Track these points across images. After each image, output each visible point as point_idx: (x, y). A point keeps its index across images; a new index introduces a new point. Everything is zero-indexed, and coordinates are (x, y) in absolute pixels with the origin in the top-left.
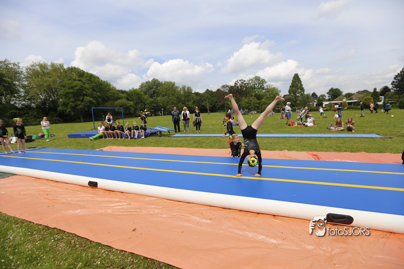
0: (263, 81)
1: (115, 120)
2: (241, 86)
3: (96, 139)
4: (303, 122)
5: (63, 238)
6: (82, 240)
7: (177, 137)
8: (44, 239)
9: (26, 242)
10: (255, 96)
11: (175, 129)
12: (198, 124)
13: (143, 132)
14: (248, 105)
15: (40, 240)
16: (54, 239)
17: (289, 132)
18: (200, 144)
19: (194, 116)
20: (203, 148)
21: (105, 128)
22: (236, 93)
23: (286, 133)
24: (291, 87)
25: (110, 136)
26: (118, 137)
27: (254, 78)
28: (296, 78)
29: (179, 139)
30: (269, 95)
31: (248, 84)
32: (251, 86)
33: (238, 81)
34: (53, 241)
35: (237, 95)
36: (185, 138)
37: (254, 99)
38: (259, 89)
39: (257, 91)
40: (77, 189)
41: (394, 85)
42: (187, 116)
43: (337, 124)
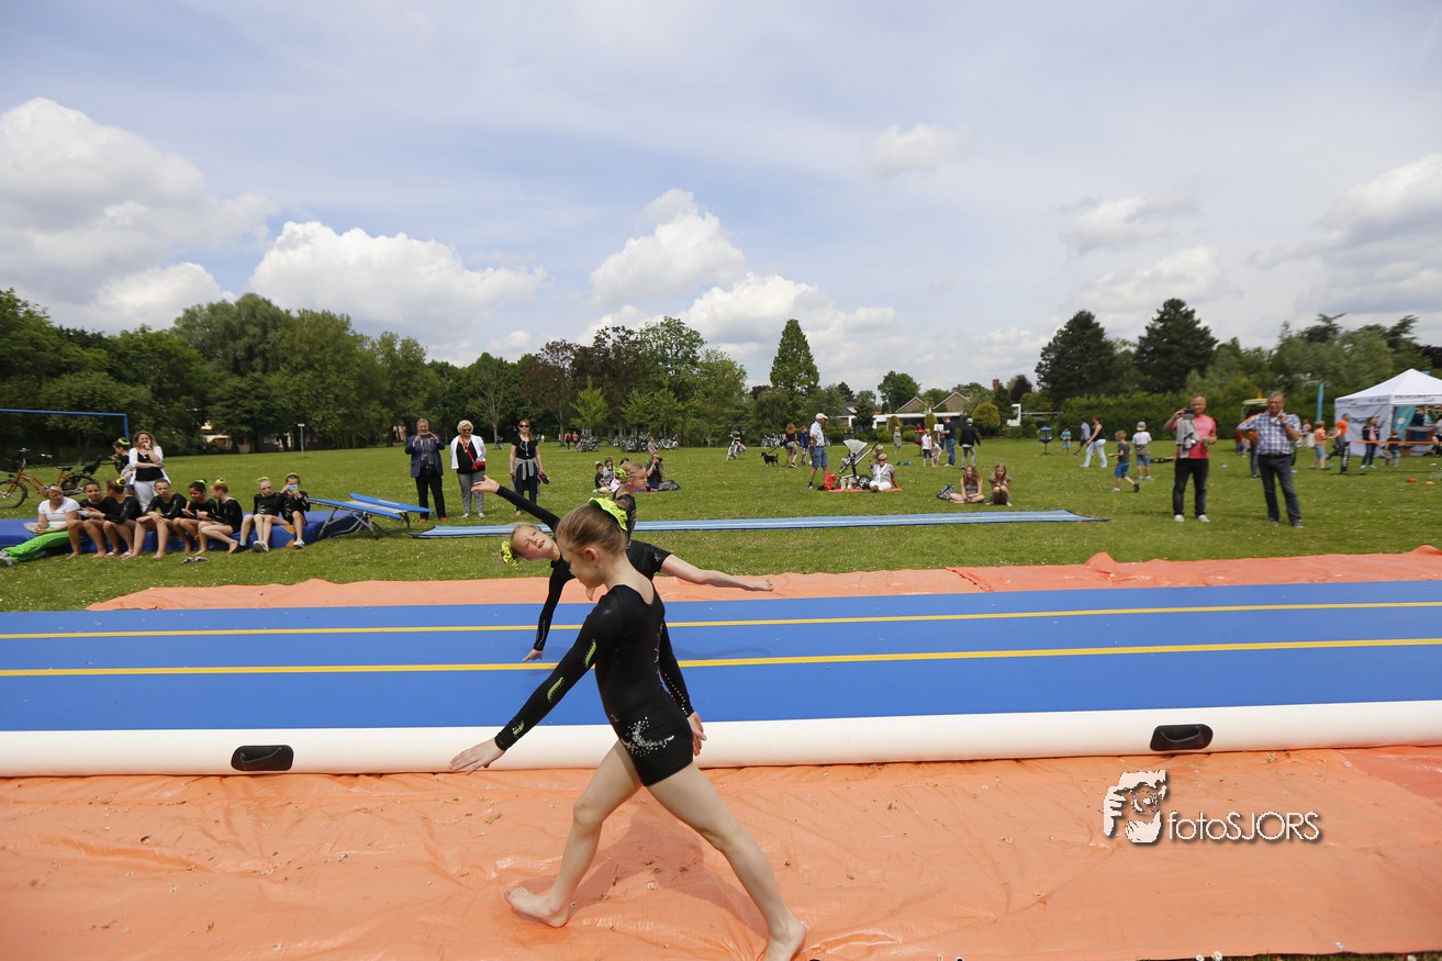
0: (694, 339)
2: (617, 348)
12: (526, 487)
13: (299, 523)
14: (649, 417)
19: (512, 456)
22: (600, 375)
24: (777, 361)
27: (662, 323)
28: (793, 336)
30: (715, 387)
31: (642, 343)
32: (653, 353)
33: (608, 332)
35: (603, 381)
37: (668, 397)
38: (680, 362)
39: (671, 369)
41: (1043, 373)
42: (475, 456)
43: (966, 484)
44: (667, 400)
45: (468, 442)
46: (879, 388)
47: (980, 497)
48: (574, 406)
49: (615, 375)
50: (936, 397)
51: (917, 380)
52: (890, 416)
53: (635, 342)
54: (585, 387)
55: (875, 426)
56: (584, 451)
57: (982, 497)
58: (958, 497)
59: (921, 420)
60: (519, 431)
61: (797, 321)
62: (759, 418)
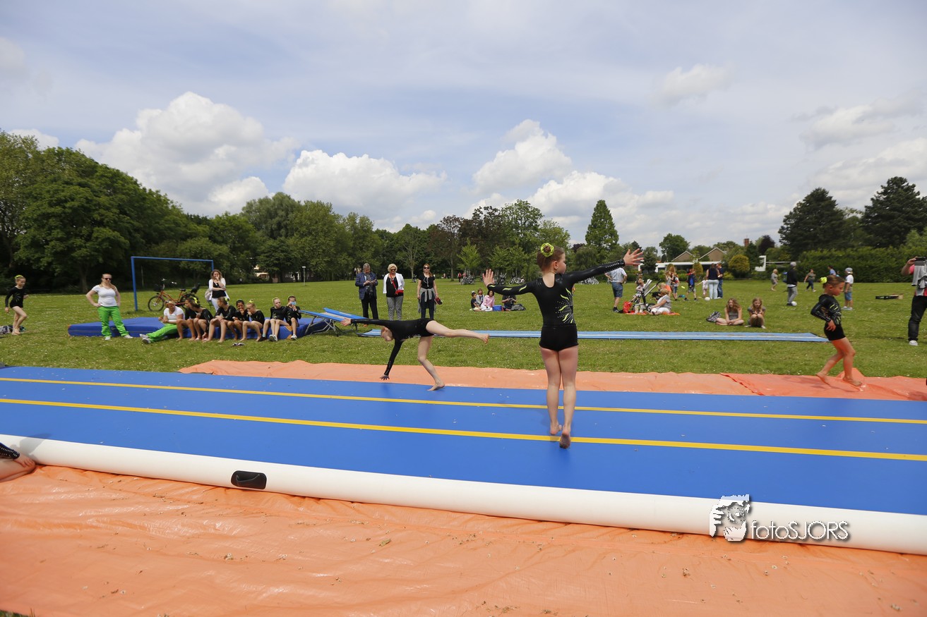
0: (536, 214)
2: (487, 221)
3: (157, 339)
11: (366, 316)
12: (427, 306)
13: (294, 325)
14: (506, 263)
19: (419, 287)
24: (590, 227)
27: (516, 204)
28: (601, 211)
31: (502, 216)
32: (510, 223)
33: (481, 210)
38: (527, 228)
39: (521, 233)
41: (784, 233)
42: (397, 286)
43: (728, 312)
44: (518, 253)
45: (393, 277)
46: (661, 245)
47: (739, 321)
48: (460, 256)
49: (485, 237)
50: (701, 251)
51: (687, 239)
52: (668, 264)
53: (499, 216)
54: (466, 244)
55: (657, 271)
56: (465, 284)
57: (742, 321)
58: (723, 321)
59: (690, 267)
60: (422, 271)
61: (604, 201)
62: (577, 265)
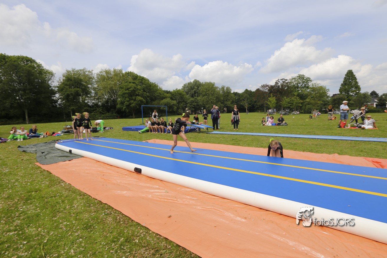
0: (308, 80)
1: (160, 117)
2: (282, 85)
3: (143, 132)
4: (358, 124)
5: (112, 213)
6: (125, 218)
7: (215, 134)
8: (98, 211)
9: (85, 212)
10: (298, 95)
11: (214, 126)
12: (236, 123)
13: (184, 128)
14: (290, 105)
15: (95, 212)
16: (104, 213)
17: (340, 135)
18: (237, 142)
20: (241, 146)
21: (151, 123)
22: (277, 93)
23: (336, 135)
24: (342, 85)
25: (155, 130)
26: (162, 132)
27: (297, 76)
28: (350, 76)
29: (217, 136)
30: (315, 95)
31: (290, 83)
32: (294, 85)
33: (279, 81)
34: (104, 214)
35: (277, 95)
36: (223, 135)
37: (296, 99)
38: (303, 88)
39: (300, 90)
40: (125, 173)
49: (281, 93)
54: (270, 97)
